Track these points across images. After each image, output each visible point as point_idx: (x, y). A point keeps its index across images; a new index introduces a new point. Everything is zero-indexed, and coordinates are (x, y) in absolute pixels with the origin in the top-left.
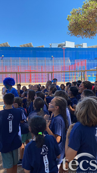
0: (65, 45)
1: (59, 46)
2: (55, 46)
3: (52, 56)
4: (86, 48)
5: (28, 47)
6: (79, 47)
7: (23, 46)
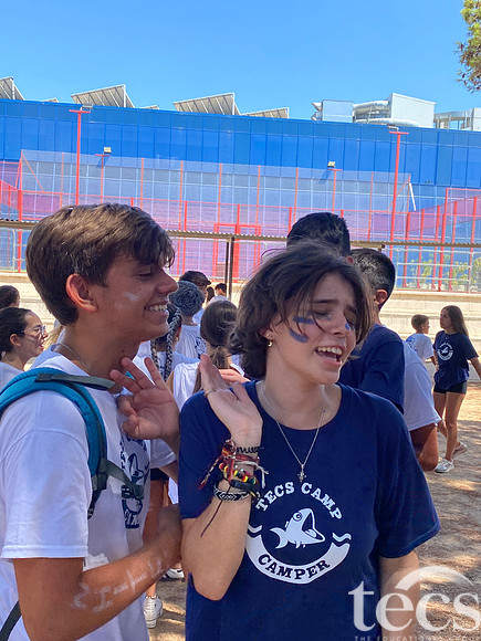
0: (386, 113)
1: (358, 116)
2: (339, 112)
3: (331, 164)
5: (216, 112)
7: (189, 108)
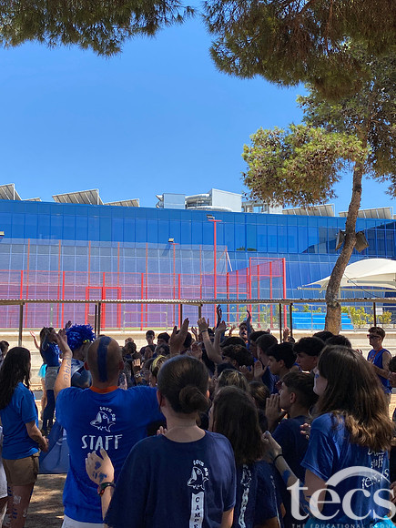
0: (208, 202)
1: (189, 204)
2: (175, 202)
4: (279, 215)
5: (85, 202)
6: (256, 210)
7: (65, 199)
